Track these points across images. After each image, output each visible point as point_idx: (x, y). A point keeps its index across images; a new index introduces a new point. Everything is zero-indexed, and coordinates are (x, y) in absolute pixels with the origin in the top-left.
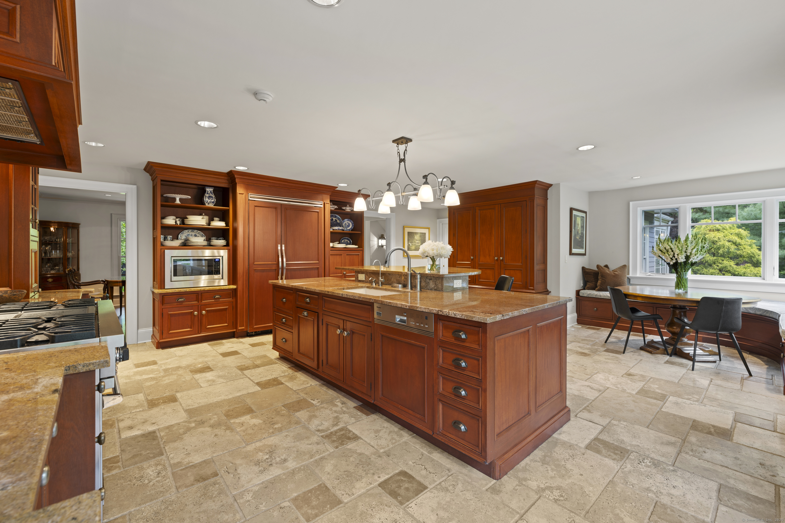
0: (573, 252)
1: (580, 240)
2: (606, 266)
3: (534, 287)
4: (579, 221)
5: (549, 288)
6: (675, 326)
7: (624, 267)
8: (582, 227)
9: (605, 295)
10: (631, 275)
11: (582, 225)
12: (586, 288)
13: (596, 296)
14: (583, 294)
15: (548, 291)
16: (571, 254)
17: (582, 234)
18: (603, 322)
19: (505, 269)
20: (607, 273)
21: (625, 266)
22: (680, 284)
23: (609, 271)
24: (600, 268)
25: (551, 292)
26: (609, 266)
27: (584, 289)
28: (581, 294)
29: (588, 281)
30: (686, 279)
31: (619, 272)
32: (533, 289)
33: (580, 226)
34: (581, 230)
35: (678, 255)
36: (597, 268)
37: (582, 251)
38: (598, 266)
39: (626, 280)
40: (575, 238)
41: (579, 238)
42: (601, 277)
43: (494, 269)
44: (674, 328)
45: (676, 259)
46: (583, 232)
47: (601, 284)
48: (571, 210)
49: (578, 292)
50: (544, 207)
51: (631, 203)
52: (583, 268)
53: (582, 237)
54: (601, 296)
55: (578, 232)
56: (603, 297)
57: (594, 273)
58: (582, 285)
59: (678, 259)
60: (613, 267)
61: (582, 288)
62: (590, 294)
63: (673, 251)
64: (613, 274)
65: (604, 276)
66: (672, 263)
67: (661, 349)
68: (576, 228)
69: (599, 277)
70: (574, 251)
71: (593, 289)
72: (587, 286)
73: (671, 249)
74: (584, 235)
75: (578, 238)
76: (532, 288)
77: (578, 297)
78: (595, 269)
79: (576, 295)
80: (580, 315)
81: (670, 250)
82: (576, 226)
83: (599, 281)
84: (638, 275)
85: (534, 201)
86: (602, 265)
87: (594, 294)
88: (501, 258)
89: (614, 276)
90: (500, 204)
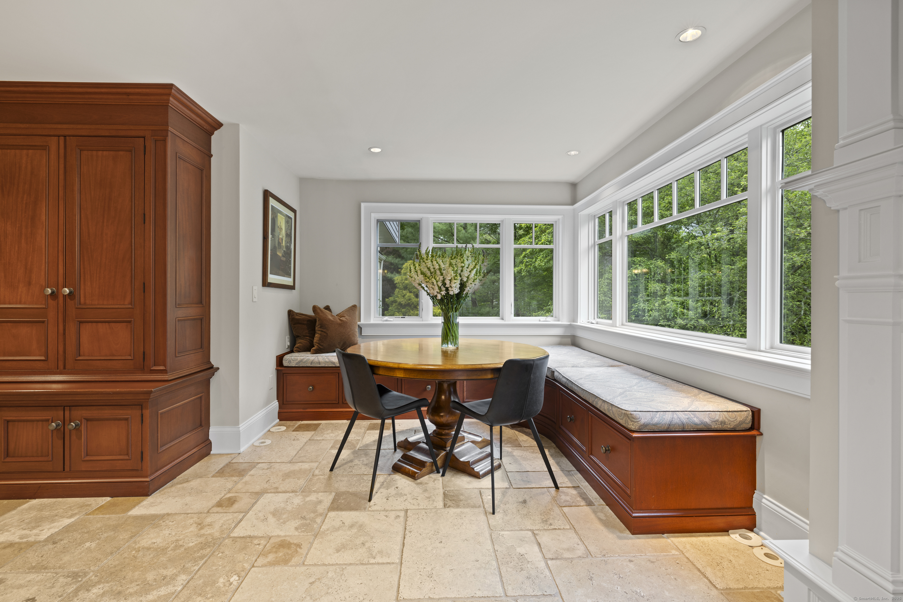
0: (270, 280)
1: (284, 259)
2: (327, 308)
3: (165, 366)
4: (281, 221)
5: (214, 361)
6: (441, 413)
7: (354, 309)
8: (288, 235)
9: (327, 360)
10: (363, 321)
11: (289, 232)
12: (295, 349)
13: (312, 363)
14: (290, 362)
15: (212, 367)
16: (266, 283)
17: (288, 248)
18: (323, 410)
19: (81, 322)
20: (330, 319)
21: (354, 306)
22: (449, 334)
23: (332, 316)
24: (319, 311)
25: (218, 369)
26: (331, 308)
27: (292, 351)
28: (285, 363)
29: (298, 336)
30: (457, 324)
31: (347, 317)
32: (164, 372)
33: (284, 232)
34: (287, 242)
35: (450, 280)
36: (314, 311)
37: (288, 281)
38: (315, 309)
39: (357, 330)
40: (274, 254)
41: (283, 256)
42: (320, 327)
43: (43, 322)
44: (442, 416)
45: (447, 289)
46: (290, 245)
47: (320, 339)
48: (267, 195)
49: (280, 359)
50: (202, 170)
51: (363, 205)
52: (290, 313)
53: (287, 254)
54: (319, 363)
55: (279, 244)
56: (323, 365)
57: (309, 321)
58: (288, 344)
59: (450, 289)
60: (337, 309)
61: (289, 350)
62: (301, 361)
63: (442, 274)
64: (339, 321)
65: (325, 325)
66: (439, 297)
67: (428, 464)
68: (276, 234)
69: (316, 328)
70: (272, 278)
71: (307, 349)
72: (296, 346)
73: (440, 269)
74: (291, 252)
75: (280, 254)
76: (162, 368)
77: (280, 368)
78: (311, 313)
79: (277, 366)
80: (283, 404)
81: (438, 272)
82: (277, 230)
83: (317, 335)
84: (372, 321)
85: (165, 141)
86: (322, 306)
87: (308, 360)
88: (67, 291)
89: (340, 325)
90: (65, 136)
